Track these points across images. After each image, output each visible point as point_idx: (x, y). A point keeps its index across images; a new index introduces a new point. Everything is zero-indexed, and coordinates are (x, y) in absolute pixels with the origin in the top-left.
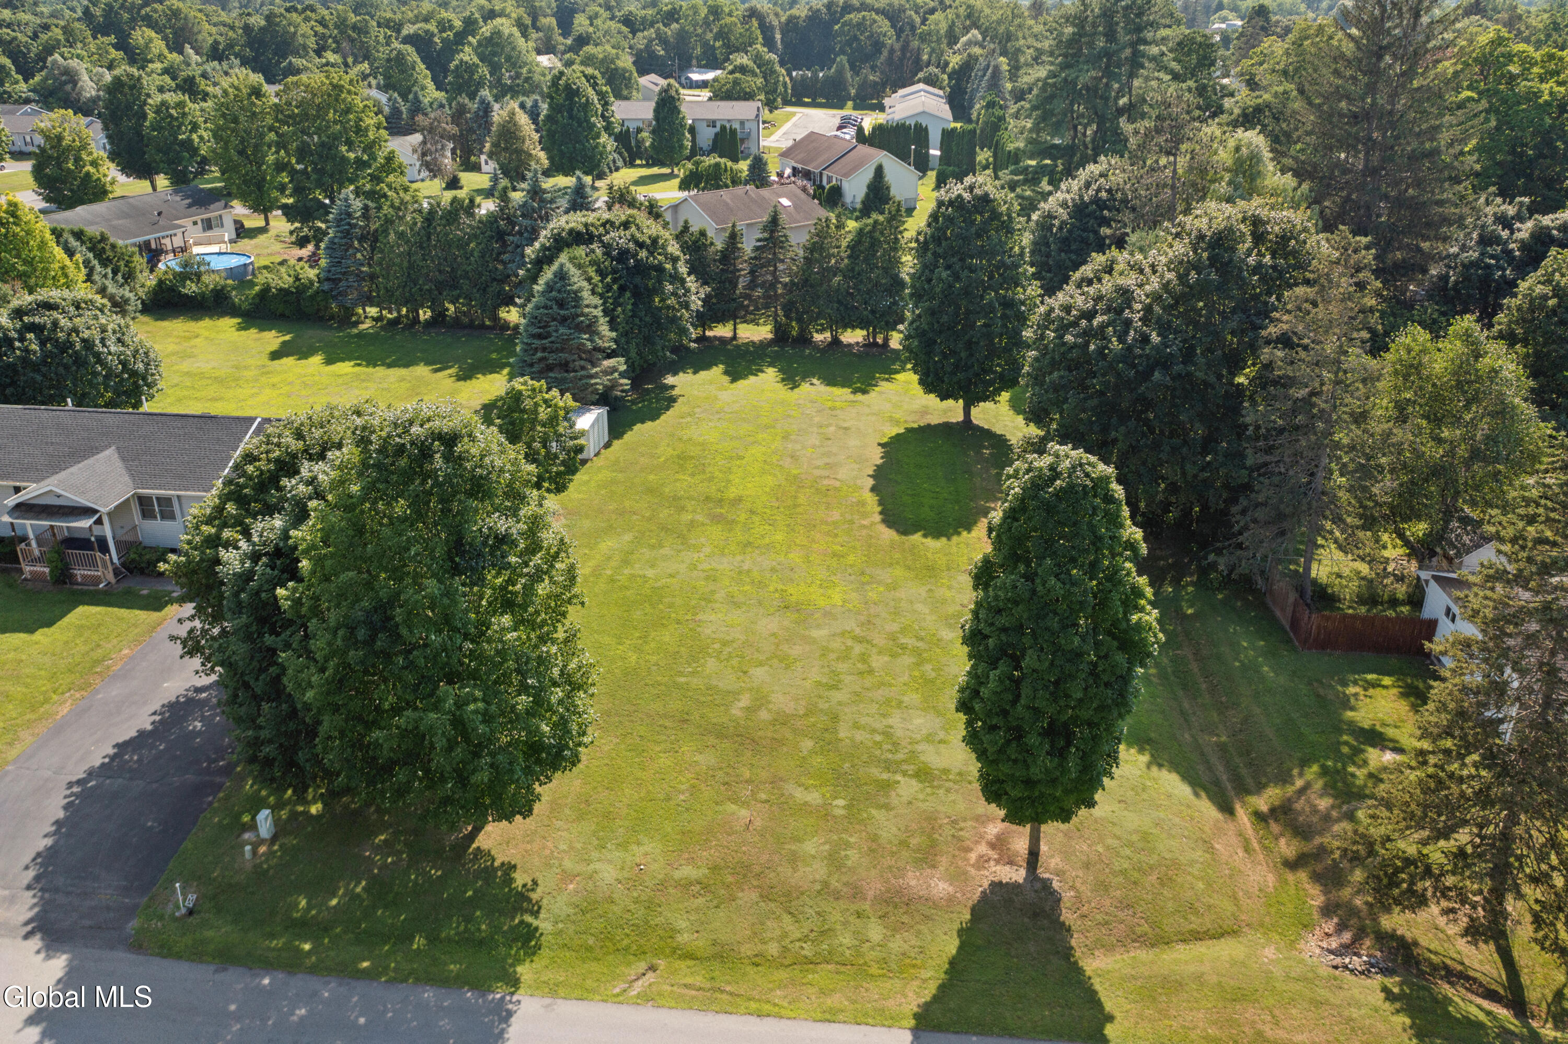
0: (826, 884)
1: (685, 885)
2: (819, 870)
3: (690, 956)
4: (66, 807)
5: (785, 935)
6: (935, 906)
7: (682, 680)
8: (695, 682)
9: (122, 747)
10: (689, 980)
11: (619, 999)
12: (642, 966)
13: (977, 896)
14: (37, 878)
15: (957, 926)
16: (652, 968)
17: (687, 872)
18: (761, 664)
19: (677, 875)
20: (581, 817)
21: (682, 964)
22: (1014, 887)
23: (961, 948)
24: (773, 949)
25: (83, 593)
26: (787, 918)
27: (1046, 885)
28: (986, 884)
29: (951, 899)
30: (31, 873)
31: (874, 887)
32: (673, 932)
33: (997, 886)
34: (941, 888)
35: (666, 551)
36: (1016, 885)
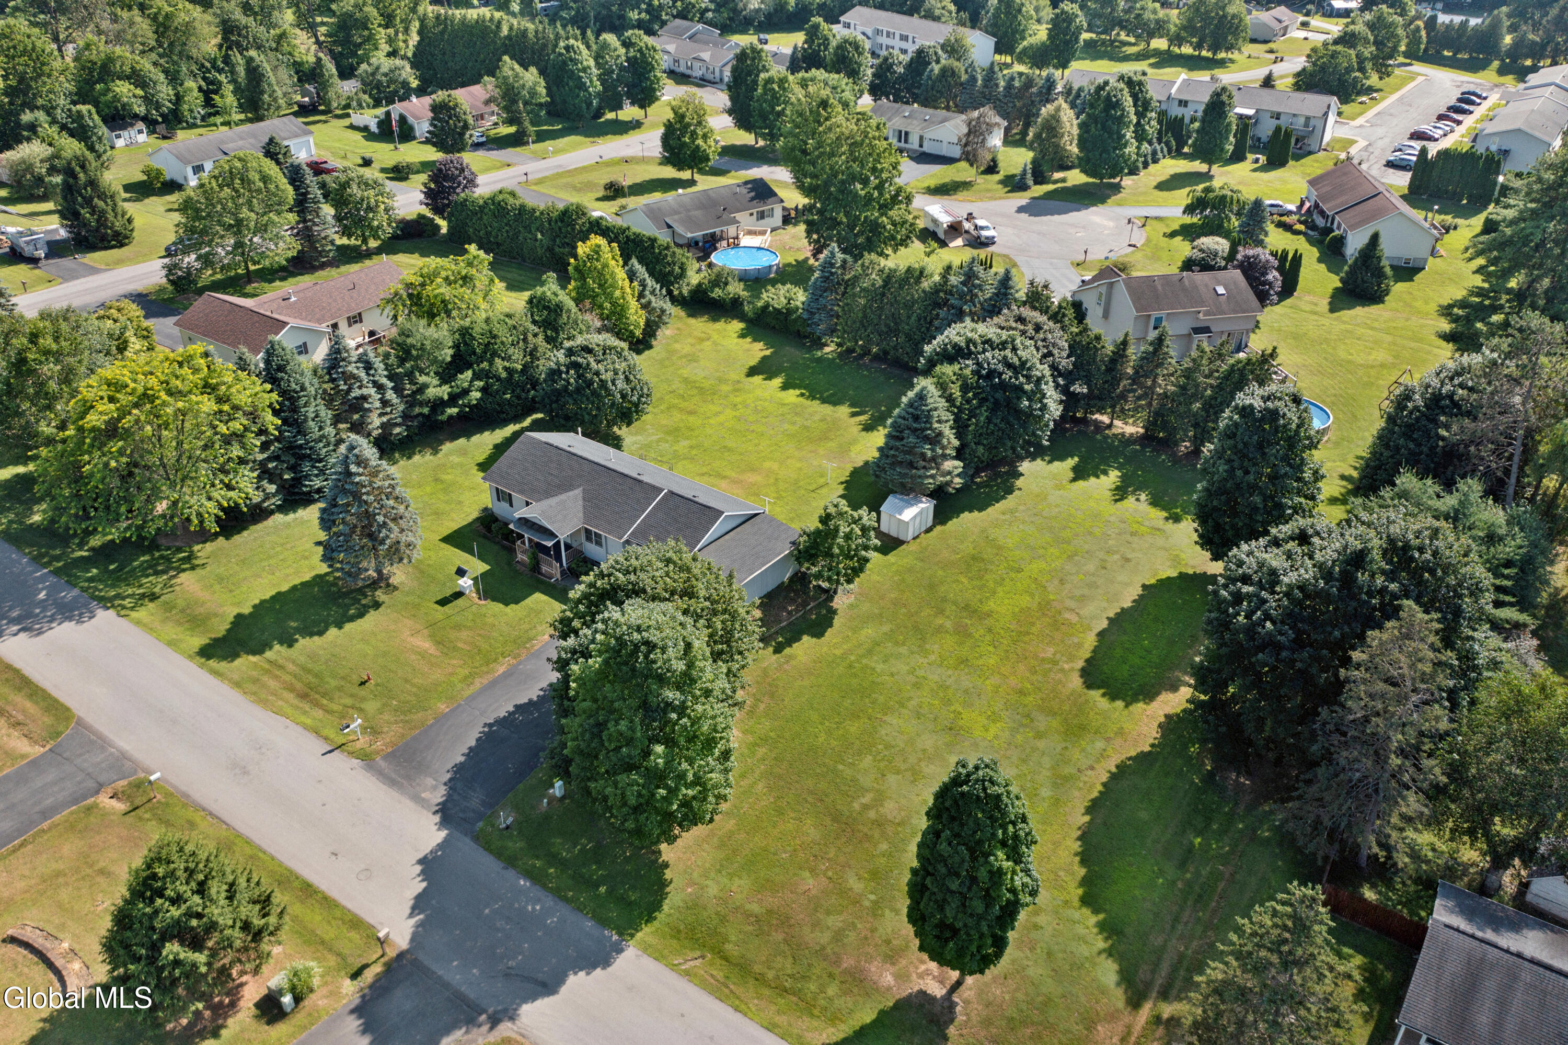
0: (823, 948)
1: (748, 915)
2: (825, 938)
3: (726, 959)
4: (478, 740)
5: (782, 969)
6: (877, 990)
7: (840, 767)
8: (848, 772)
9: (518, 707)
10: (715, 973)
11: (673, 967)
12: (698, 953)
13: (905, 994)
14: (450, 780)
15: (881, 1007)
16: (703, 957)
17: (755, 908)
18: (898, 772)
19: (748, 906)
20: (718, 848)
21: (718, 961)
22: (931, 999)
23: (874, 1022)
24: (770, 975)
25: (543, 582)
26: (790, 960)
27: (952, 1006)
28: (916, 989)
29: (889, 989)
30: (449, 776)
31: (848, 962)
32: (726, 940)
33: (922, 993)
34: (888, 979)
35: (903, 650)
36: (933, 998)
